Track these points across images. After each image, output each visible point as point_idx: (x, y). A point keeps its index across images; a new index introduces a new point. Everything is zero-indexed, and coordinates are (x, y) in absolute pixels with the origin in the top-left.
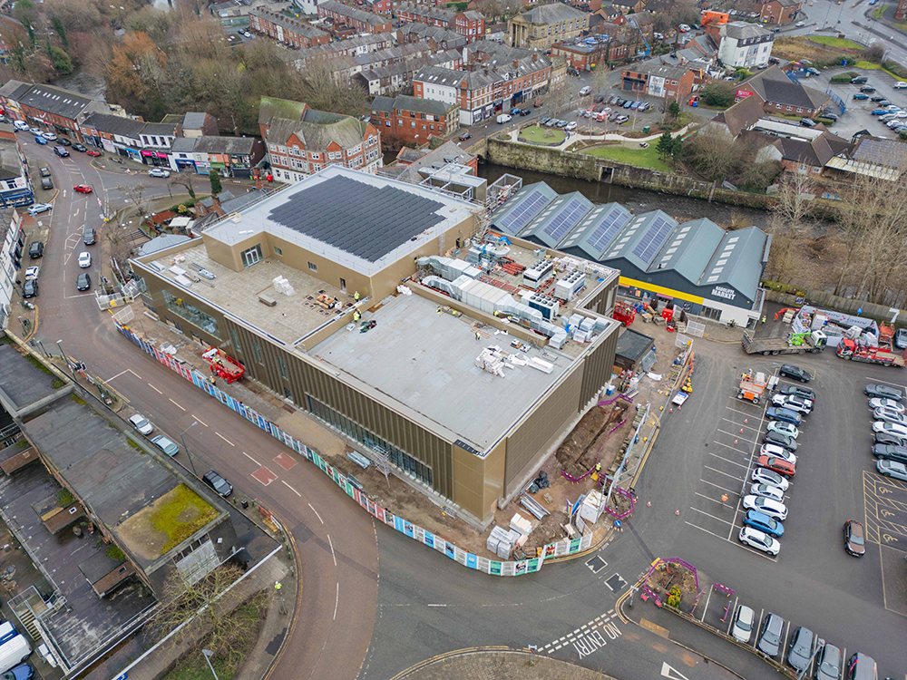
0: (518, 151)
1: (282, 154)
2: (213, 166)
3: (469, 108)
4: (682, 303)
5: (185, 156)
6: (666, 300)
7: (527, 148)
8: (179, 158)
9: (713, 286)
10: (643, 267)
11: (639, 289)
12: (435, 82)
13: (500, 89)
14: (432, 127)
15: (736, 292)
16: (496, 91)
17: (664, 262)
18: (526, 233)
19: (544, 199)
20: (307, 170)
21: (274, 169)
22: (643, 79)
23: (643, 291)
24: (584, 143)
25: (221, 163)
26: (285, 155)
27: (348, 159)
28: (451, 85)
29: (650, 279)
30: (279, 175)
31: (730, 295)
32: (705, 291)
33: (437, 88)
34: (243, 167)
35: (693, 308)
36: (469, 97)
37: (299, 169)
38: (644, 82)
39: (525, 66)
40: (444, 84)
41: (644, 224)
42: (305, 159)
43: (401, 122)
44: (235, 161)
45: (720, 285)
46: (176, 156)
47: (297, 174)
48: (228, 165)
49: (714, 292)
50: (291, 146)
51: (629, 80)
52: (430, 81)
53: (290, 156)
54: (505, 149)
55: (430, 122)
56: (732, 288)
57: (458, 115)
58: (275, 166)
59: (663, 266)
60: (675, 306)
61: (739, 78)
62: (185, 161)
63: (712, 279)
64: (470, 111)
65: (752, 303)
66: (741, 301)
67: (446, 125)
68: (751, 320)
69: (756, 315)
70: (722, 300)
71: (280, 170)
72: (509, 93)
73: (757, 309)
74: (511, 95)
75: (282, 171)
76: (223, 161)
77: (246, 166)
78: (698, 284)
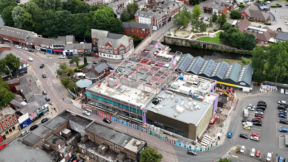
0: (175, 40)
1: (103, 49)
2: (79, 53)
3: (156, 25)
4: (233, 87)
5: (69, 51)
6: (228, 87)
7: (178, 39)
8: (67, 52)
9: (240, 82)
10: (222, 78)
11: (221, 84)
12: (143, 17)
13: (165, 17)
14: (144, 33)
15: (246, 83)
16: (164, 18)
17: (227, 76)
18: (188, 70)
19: (190, 59)
20: (112, 53)
21: (99, 53)
22: (211, 10)
23: (222, 85)
24: (195, 36)
25: (81, 52)
26: (104, 49)
27: (125, 49)
28: (149, 18)
29: (224, 81)
30: (101, 55)
31: (244, 84)
32: (238, 83)
33: (144, 18)
34: (89, 53)
35: (236, 88)
36: (156, 22)
37: (109, 53)
38: (211, 11)
39: (171, 8)
40: (146, 17)
41: (220, 65)
42: (112, 50)
43: (133, 31)
44: (86, 51)
45: (242, 82)
46: (66, 51)
47: (108, 55)
48: (84, 53)
49: (240, 84)
50: (107, 46)
51: (206, 10)
52: (141, 16)
53: (106, 49)
54: (171, 39)
55: (144, 31)
56: (245, 82)
57: (153, 28)
58: (100, 52)
59: (227, 77)
60: (231, 88)
61: (242, 7)
62: (69, 52)
63: (240, 80)
64: (156, 26)
65: (250, 86)
66: (247, 85)
67: (149, 32)
68: (250, 90)
69: (251, 89)
70: (243, 86)
71: (102, 53)
72: (167, 18)
73: (252, 87)
74: (168, 19)
75: (102, 54)
76: (82, 52)
77: (90, 53)
78: (236, 82)
